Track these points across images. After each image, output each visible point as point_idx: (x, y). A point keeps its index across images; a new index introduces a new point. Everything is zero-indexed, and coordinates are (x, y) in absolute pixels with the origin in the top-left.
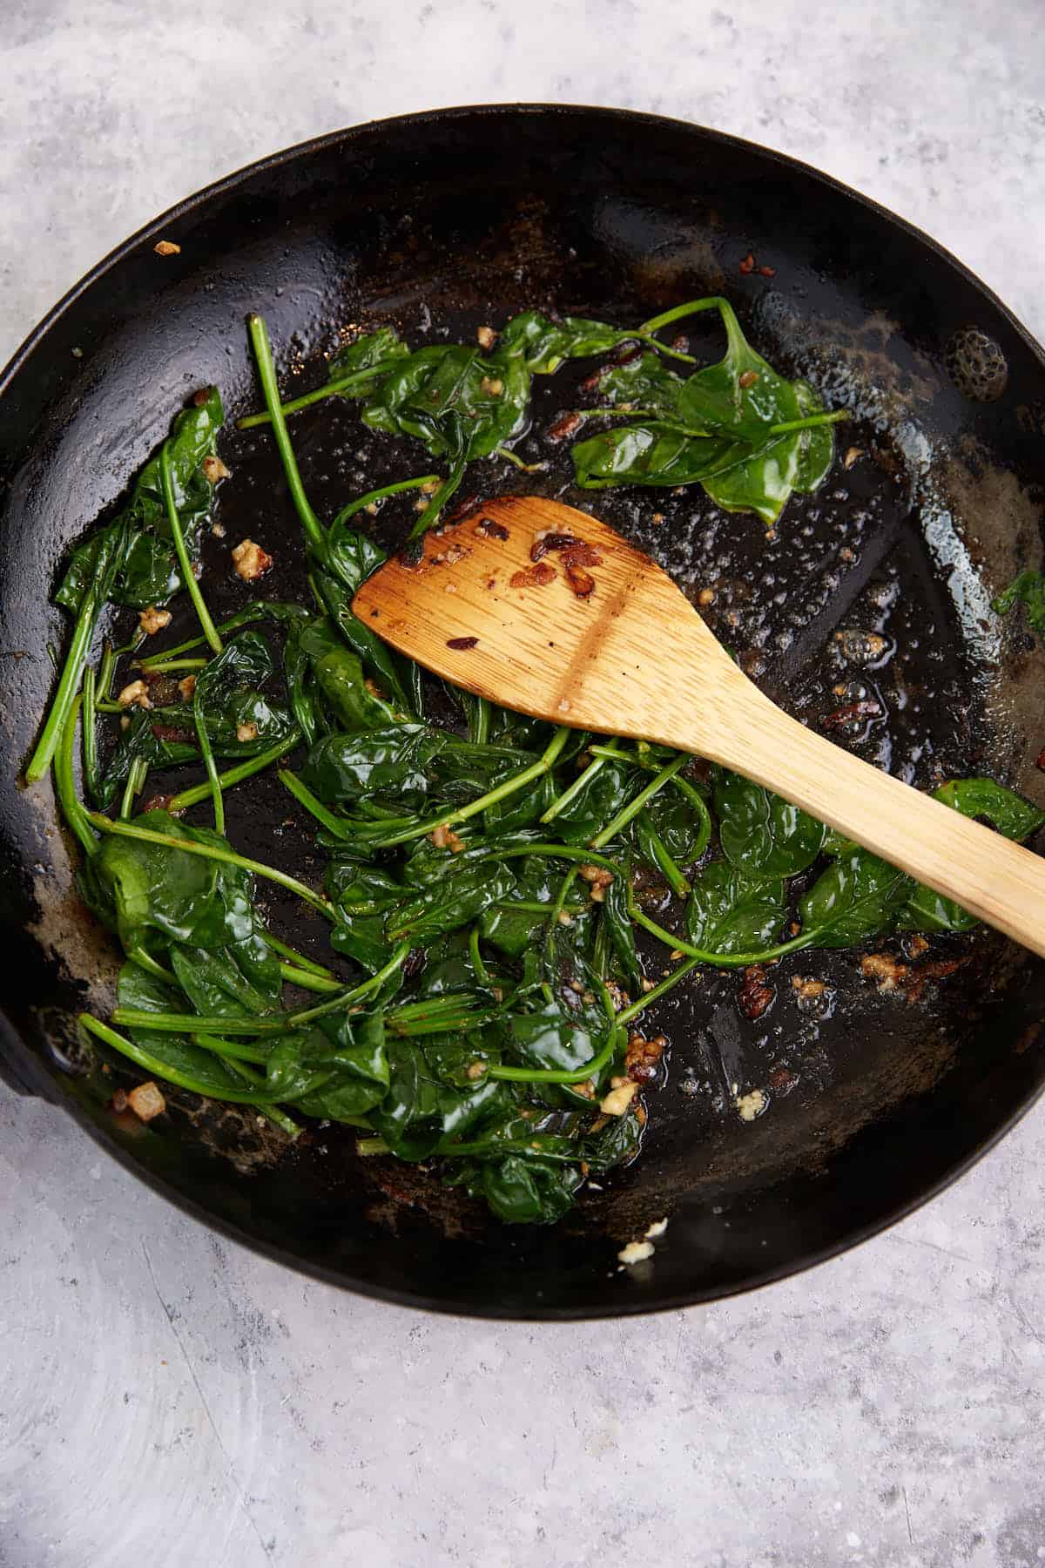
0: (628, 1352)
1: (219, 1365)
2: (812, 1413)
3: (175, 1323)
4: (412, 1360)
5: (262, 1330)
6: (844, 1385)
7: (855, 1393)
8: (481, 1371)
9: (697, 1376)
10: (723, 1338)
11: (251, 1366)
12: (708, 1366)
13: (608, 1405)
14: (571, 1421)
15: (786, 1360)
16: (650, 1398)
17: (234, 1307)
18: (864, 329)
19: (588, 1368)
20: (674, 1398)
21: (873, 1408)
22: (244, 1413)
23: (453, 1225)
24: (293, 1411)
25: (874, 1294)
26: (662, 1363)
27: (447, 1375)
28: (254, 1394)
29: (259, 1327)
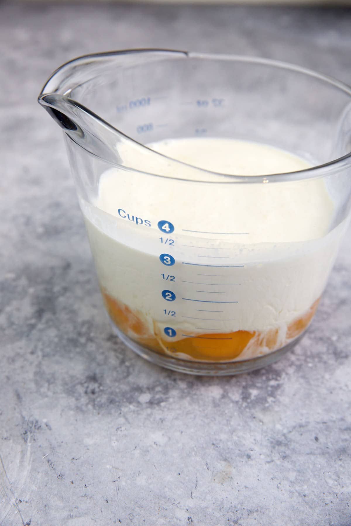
0: (235, 438)
1: (11, 441)
2: (340, 463)
4: (117, 440)
5: (37, 427)
8: (155, 446)
11: (28, 442)
12: (279, 443)
13: (225, 460)
14: (205, 467)
15: (320, 440)
16: (249, 457)
17: (23, 418)
19: (213, 444)
20: (262, 457)
22: (22, 461)
24: (49, 461)
26: (254, 442)
27: (136, 447)
28: (28, 453)
29: (35, 426)
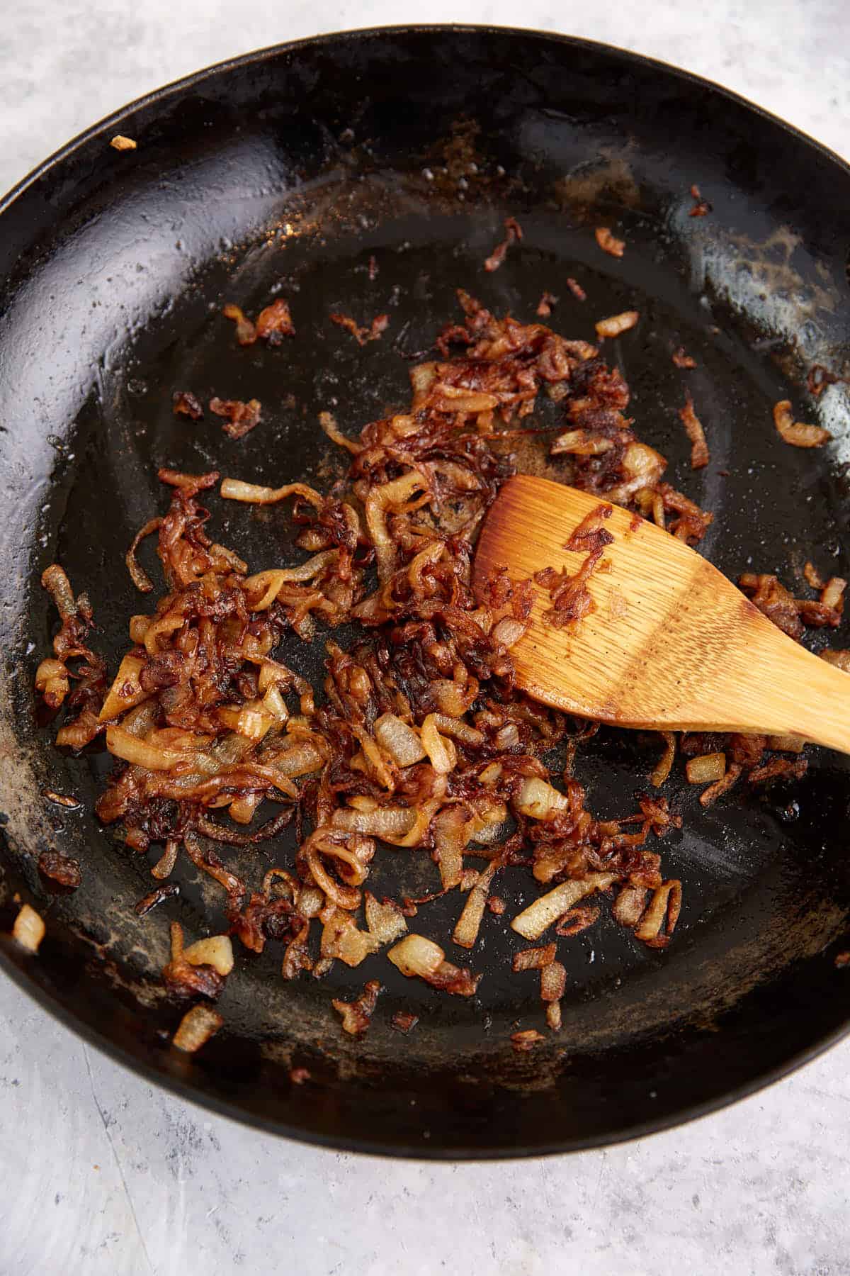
0: (550, 1188)
1: (149, 1173)
2: (727, 1258)
3: (109, 1130)
4: (337, 1180)
5: (193, 1142)
6: (760, 1233)
7: (771, 1240)
8: (403, 1196)
9: (616, 1215)
10: (642, 1178)
11: (180, 1174)
12: (626, 1206)
13: (526, 1237)
14: (490, 1250)
15: (702, 1204)
16: (568, 1232)
17: (169, 1117)
18: (769, 243)
19: (509, 1200)
20: (592, 1234)
21: (788, 1257)
22: (170, 1222)
23: (347, 1067)
24: (218, 1223)
25: (792, 1145)
26: (581, 1199)
27: (371, 1198)
28: (182, 1204)
29: (191, 1139)
